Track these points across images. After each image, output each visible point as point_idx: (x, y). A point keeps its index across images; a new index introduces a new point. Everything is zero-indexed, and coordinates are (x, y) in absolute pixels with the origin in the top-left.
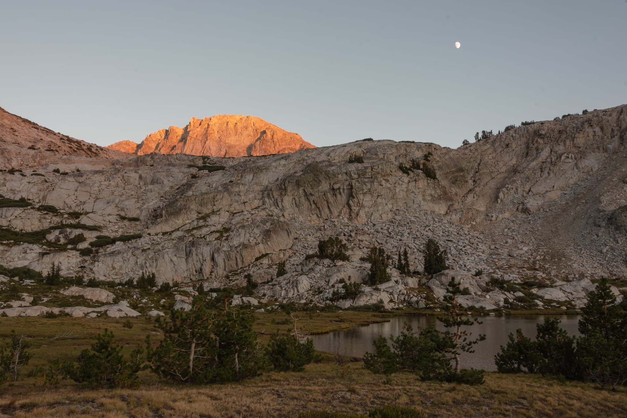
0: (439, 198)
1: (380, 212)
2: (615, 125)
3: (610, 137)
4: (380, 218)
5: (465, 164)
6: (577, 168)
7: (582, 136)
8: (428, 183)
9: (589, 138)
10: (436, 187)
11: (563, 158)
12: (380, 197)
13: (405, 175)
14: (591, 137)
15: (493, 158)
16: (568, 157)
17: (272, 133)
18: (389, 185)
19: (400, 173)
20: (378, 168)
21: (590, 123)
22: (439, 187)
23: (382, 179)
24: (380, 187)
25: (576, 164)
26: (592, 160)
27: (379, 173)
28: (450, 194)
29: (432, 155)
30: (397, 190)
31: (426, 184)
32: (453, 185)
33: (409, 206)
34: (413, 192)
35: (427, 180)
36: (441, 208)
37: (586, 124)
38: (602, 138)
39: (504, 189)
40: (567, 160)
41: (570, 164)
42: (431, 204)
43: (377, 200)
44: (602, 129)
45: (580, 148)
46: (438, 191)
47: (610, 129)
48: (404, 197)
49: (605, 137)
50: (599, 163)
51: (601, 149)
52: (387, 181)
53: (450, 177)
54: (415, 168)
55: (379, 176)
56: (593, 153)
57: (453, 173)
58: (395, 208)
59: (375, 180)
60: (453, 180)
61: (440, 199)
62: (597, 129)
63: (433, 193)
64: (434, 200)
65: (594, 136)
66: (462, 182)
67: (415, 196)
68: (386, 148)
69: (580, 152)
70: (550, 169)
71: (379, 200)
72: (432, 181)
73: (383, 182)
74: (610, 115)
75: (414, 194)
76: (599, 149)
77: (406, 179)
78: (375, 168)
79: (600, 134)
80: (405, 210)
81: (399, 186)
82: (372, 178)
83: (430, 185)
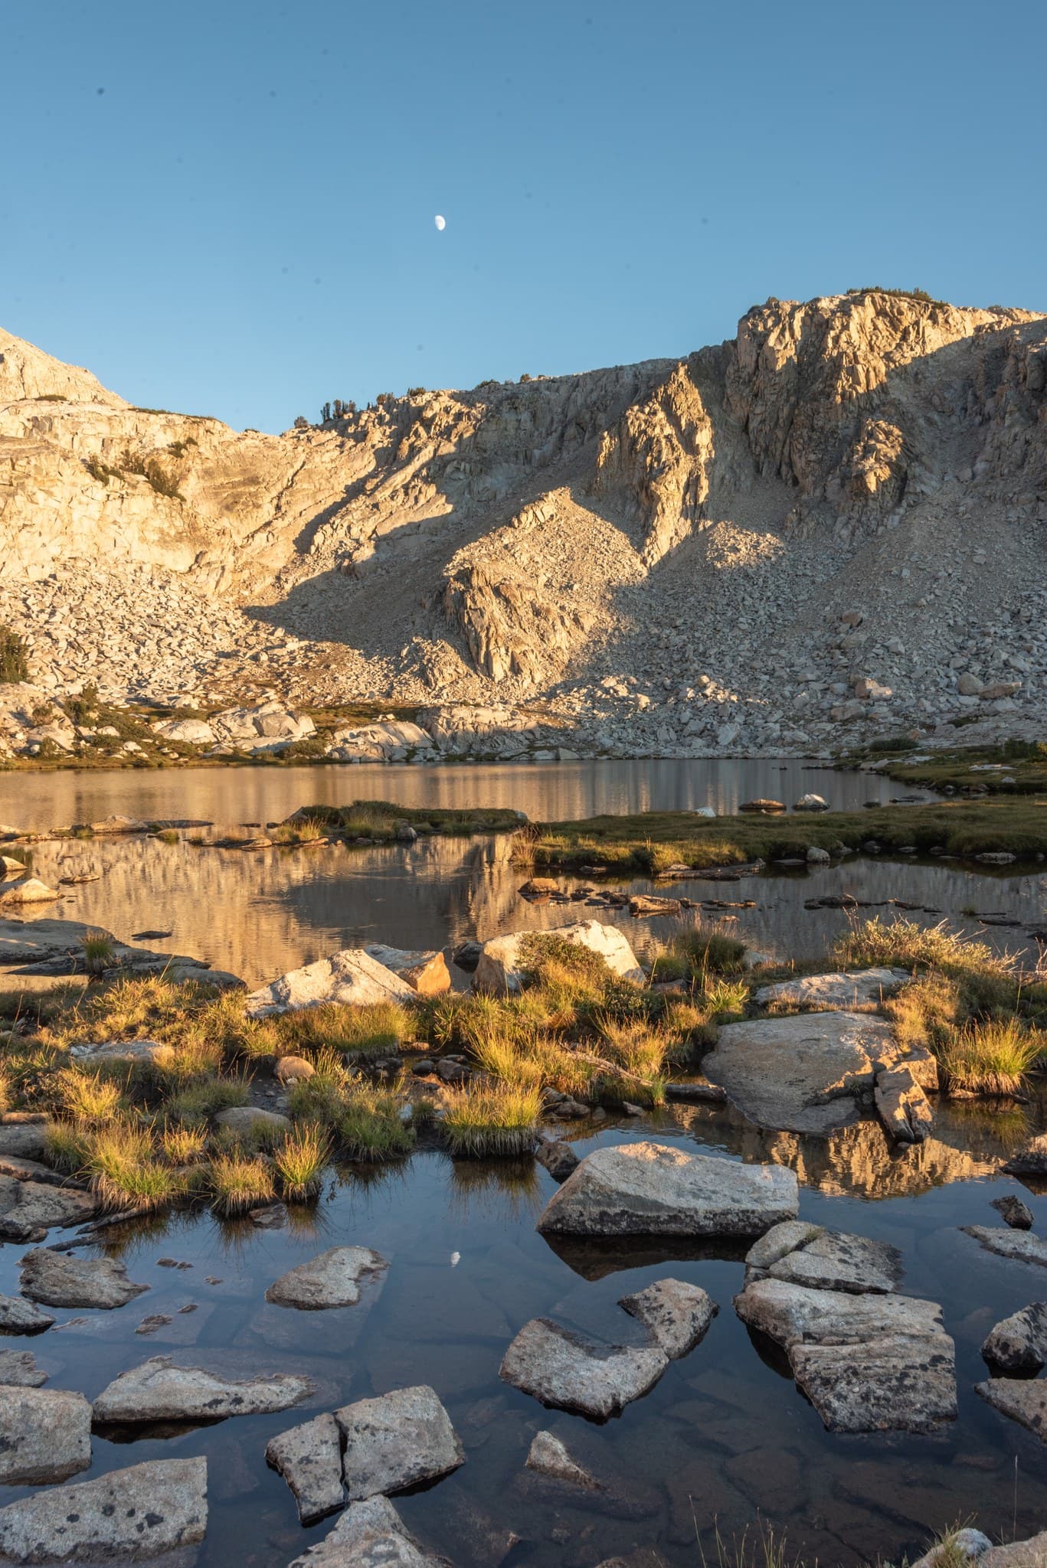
0: (179, 538)
1: (25, 563)
2: (560, 410)
3: (544, 435)
4: (22, 574)
5: (266, 470)
6: (470, 493)
7: (494, 427)
8: (156, 506)
9: (506, 433)
10: (174, 514)
11: (449, 470)
12: (28, 529)
13: (99, 484)
14: (513, 432)
15: (332, 461)
16: (458, 469)
17: (20, 363)
18: (55, 505)
19: (88, 478)
20: (28, 463)
21: (514, 403)
22: (180, 515)
23: (35, 489)
24: (31, 506)
25: (469, 485)
26: (500, 478)
27: (28, 476)
28: (203, 531)
29: (195, 444)
30: (76, 516)
31: (151, 507)
32: (225, 512)
33: (103, 551)
34: (115, 522)
35: (156, 497)
36: (181, 559)
37: (505, 403)
38: (531, 435)
39: (327, 527)
40: (456, 476)
41: (460, 483)
42: (156, 551)
43: (20, 535)
44: (534, 416)
45: (485, 451)
46: (178, 523)
47: (549, 419)
48: (91, 532)
49: (536, 433)
50: (510, 485)
51: (521, 457)
52: (49, 493)
53: (225, 495)
54: (131, 470)
55: (29, 482)
56: (504, 464)
57: (234, 485)
58: (67, 554)
59: (19, 491)
60: (230, 500)
61: (180, 540)
62: (525, 416)
63: (166, 526)
64: (164, 541)
65: (518, 429)
66: (248, 506)
67: (120, 531)
68: (81, 420)
69: (483, 460)
70: (420, 492)
71: (24, 536)
72: (165, 501)
73: (40, 497)
74: (557, 390)
75: (116, 527)
76: (517, 457)
77: (98, 490)
78: (20, 463)
79: (529, 425)
80: (91, 560)
81: (79, 507)
82: (11, 485)
83: (159, 508)
